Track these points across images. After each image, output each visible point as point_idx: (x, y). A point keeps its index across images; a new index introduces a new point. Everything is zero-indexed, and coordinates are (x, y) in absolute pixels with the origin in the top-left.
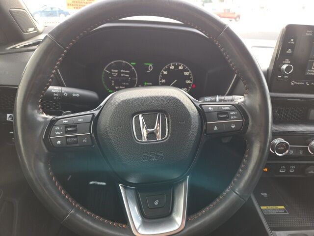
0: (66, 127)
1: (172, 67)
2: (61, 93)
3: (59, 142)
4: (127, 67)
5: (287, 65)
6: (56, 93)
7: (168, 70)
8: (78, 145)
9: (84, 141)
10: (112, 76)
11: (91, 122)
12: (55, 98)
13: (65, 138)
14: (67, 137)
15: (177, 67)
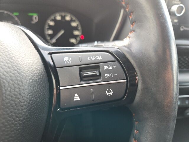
1: (59, 18)
5: (178, 6)
7: (55, 20)
15: (63, 17)
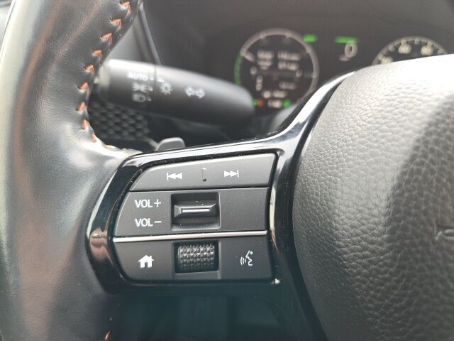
0: (176, 200)
2: (156, 85)
3: (147, 261)
4: (295, 47)
6: (139, 82)
8: (218, 275)
9: (242, 261)
10: (258, 67)
11: (270, 186)
12: (136, 97)
13: (169, 246)
14: (177, 244)
